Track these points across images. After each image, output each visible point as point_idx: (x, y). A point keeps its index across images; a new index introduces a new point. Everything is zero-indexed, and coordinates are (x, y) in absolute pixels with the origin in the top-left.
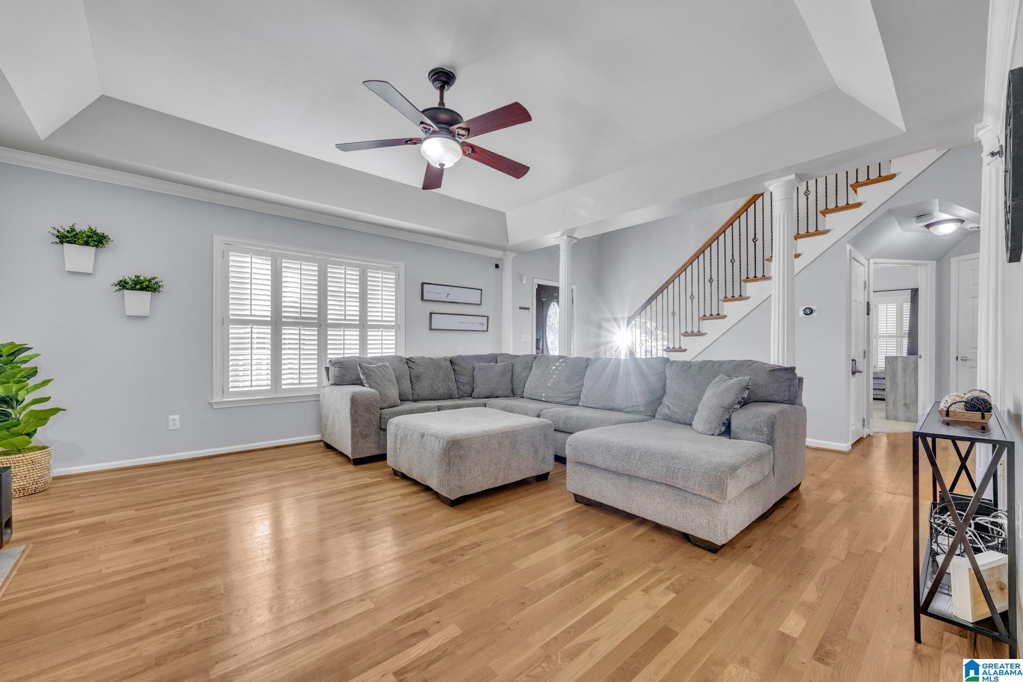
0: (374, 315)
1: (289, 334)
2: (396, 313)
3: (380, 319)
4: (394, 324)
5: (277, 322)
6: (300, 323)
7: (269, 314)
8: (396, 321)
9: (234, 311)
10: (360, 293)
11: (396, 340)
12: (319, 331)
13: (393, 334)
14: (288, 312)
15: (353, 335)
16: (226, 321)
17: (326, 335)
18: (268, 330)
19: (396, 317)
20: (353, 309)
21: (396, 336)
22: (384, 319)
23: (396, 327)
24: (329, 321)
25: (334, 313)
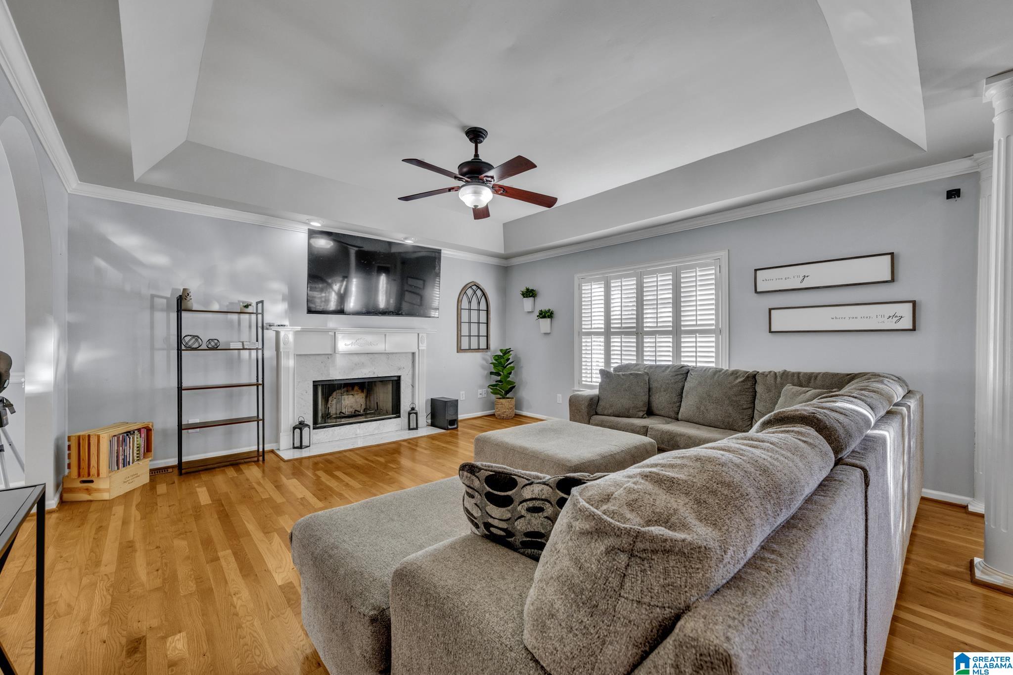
0: (688, 320)
1: (615, 340)
2: (717, 315)
3: (694, 323)
4: (714, 327)
5: (608, 333)
6: (624, 332)
7: (603, 326)
8: (717, 324)
9: (586, 327)
10: (673, 299)
11: (717, 347)
12: (637, 339)
13: (713, 339)
14: (615, 324)
15: (667, 341)
16: (581, 334)
17: (643, 342)
18: (602, 339)
19: (717, 320)
20: (666, 315)
21: (717, 342)
22: (699, 323)
23: (717, 332)
24: (645, 329)
25: (649, 323)
